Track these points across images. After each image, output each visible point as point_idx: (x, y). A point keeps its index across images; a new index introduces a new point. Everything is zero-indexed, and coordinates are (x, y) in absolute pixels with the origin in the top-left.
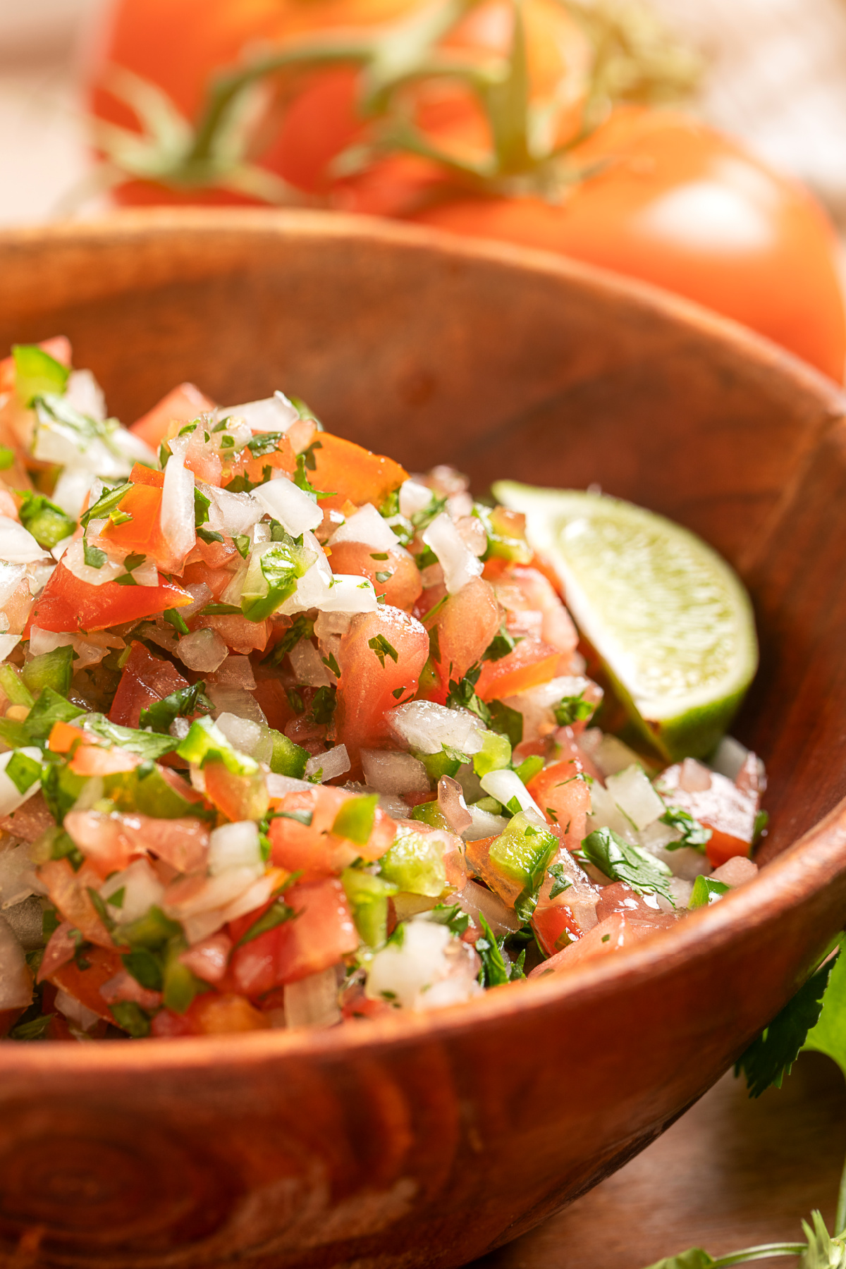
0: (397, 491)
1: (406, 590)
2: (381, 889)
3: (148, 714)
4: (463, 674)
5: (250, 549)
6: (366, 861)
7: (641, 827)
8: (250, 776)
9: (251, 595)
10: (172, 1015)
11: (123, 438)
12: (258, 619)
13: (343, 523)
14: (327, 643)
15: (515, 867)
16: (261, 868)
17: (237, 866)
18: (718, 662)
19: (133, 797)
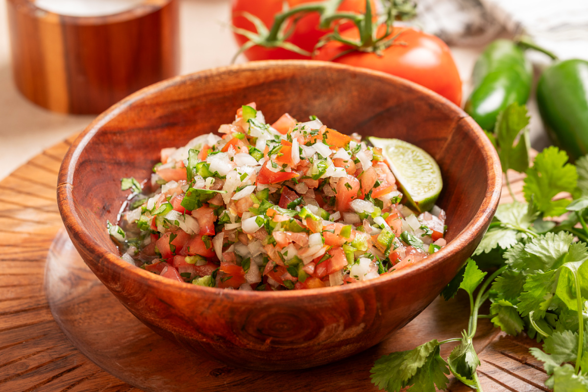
0: (349, 144)
1: (352, 170)
2: (352, 249)
3: (289, 205)
4: (368, 192)
5: (313, 161)
6: (348, 242)
7: (415, 230)
8: (318, 221)
9: (314, 174)
10: (300, 283)
11: (271, 129)
12: (316, 180)
13: (336, 153)
14: (333, 185)
15: (384, 243)
16: (322, 245)
17: (317, 245)
18: (432, 186)
19: (289, 227)
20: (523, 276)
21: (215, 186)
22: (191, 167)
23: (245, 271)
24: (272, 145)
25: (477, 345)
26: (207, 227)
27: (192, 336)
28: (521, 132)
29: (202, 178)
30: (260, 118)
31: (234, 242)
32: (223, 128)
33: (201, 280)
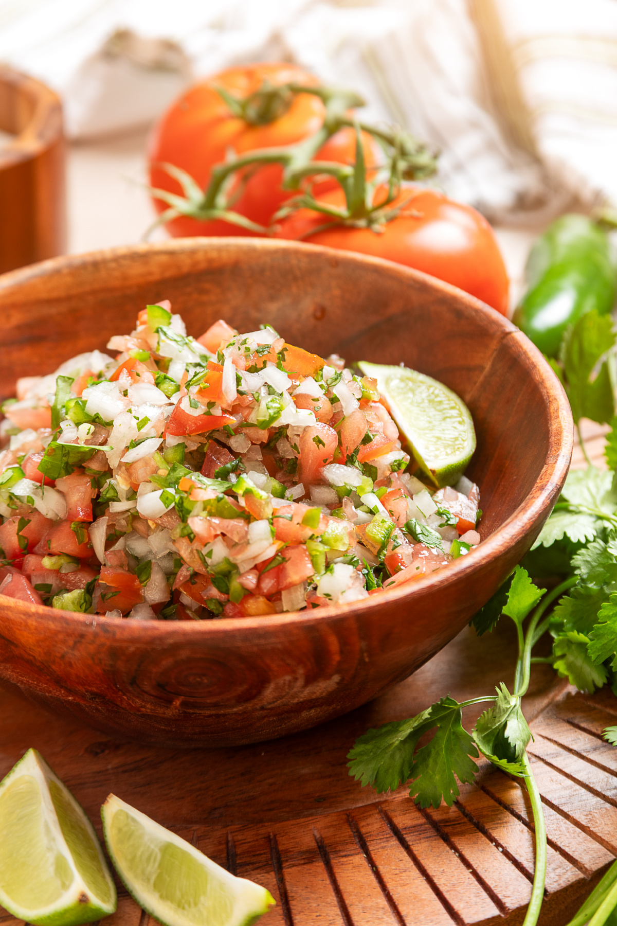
0: (321, 370)
1: (326, 414)
2: (322, 548)
3: (218, 472)
4: (352, 452)
5: (260, 398)
6: (316, 536)
7: (427, 516)
8: (264, 500)
9: (261, 419)
10: (234, 604)
12: (264, 429)
13: (299, 385)
14: (293, 439)
15: (377, 537)
16: (271, 541)
17: (261, 540)
18: (460, 444)
19: (215, 510)
20: (605, 594)
21: (94, 440)
22: (59, 407)
23: (141, 582)
24: (192, 371)
25: (528, 708)
26: (79, 509)
27: (50, 692)
28: (603, 358)
29: (73, 425)
30: (177, 325)
31: (125, 533)
32: (116, 343)
33: (68, 597)
